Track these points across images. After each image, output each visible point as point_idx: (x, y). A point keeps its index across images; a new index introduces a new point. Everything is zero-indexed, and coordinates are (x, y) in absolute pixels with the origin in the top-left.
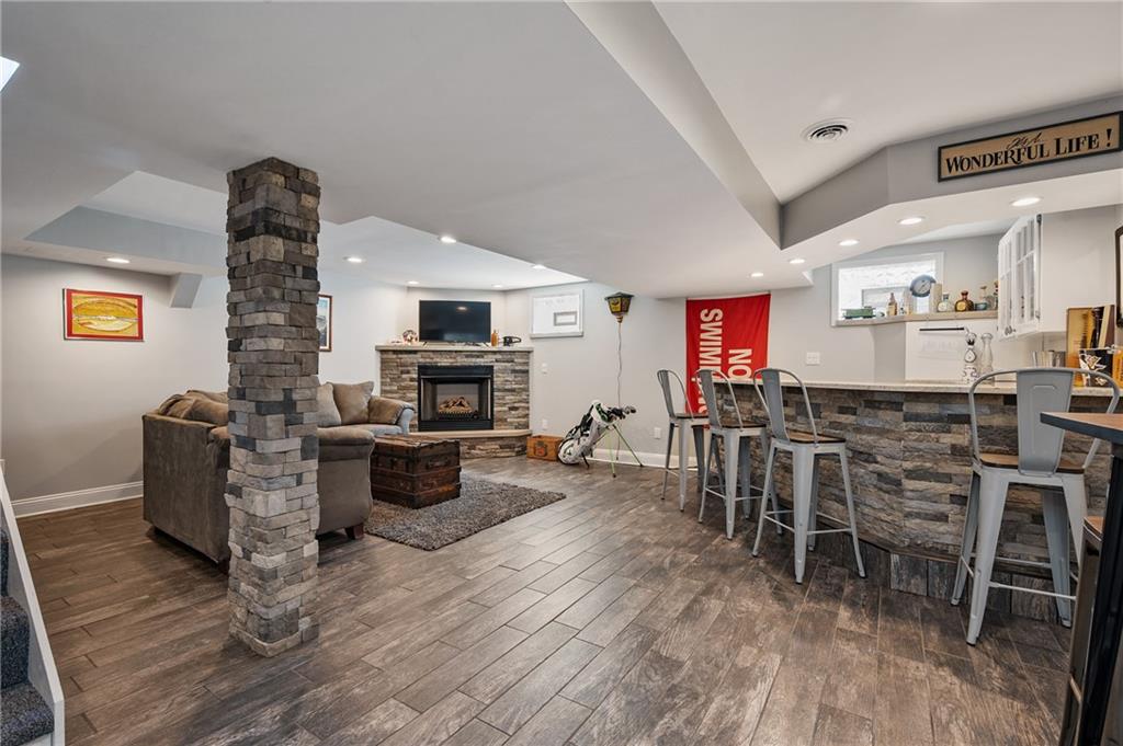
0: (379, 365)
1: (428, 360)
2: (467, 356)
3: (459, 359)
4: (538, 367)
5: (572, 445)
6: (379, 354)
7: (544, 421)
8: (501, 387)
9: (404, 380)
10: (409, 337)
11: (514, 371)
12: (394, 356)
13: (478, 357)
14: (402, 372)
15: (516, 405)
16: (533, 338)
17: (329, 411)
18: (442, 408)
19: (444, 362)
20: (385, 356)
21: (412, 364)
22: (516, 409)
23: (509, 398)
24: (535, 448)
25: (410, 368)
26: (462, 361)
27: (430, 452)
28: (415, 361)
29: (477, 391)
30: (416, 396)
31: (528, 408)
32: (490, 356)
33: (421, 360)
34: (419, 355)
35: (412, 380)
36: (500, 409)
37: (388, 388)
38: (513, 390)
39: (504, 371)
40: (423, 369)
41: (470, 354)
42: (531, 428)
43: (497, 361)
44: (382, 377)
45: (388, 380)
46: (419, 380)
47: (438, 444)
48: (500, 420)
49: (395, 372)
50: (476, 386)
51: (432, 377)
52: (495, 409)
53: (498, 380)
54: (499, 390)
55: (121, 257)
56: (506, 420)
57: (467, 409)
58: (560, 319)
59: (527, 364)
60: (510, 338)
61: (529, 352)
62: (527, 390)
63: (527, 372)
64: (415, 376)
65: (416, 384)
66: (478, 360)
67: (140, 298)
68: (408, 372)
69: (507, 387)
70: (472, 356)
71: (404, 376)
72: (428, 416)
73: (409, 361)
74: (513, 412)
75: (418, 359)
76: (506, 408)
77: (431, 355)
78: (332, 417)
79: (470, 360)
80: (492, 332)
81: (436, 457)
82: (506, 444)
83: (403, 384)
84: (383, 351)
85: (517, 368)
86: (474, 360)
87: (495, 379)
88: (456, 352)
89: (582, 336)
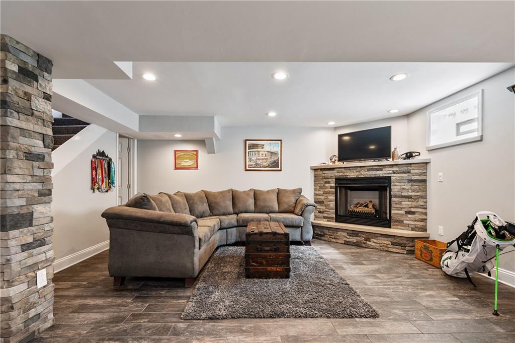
0: (313, 178)
1: (341, 174)
2: (369, 170)
3: (363, 173)
4: (435, 177)
5: (450, 258)
6: (313, 171)
7: (441, 227)
8: (398, 194)
9: (327, 188)
10: (333, 160)
11: (410, 181)
12: (321, 173)
13: (377, 170)
14: (326, 183)
15: (413, 210)
16: (431, 150)
17: (271, 204)
18: (351, 208)
19: (352, 175)
20: (316, 173)
21: (331, 177)
22: (413, 213)
23: (406, 203)
24: (421, 251)
25: (330, 180)
26: (365, 174)
27: (259, 238)
28: (333, 175)
29: (377, 196)
30: (334, 198)
31: (426, 214)
32: (388, 169)
33: (337, 174)
34: (335, 171)
35: (331, 187)
36: (396, 212)
37: (317, 193)
38: (409, 197)
39: (400, 181)
40: (338, 180)
41: (371, 168)
42: (428, 232)
43: (394, 173)
44: (315, 186)
45: (318, 187)
46: (336, 188)
47: (267, 233)
48: (397, 221)
49: (321, 183)
50: (377, 193)
51: (345, 186)
52: (392, 212)
53: (395, 188)
54: (396, 196)
55: (178, 134)
56: (403, 221)
57: (370, 210)
58: (463, 128)
59: (425, 174)
60: (411, 153)
61: (427, 163)
62: (425, 197)
63: (425, 181)
64: (333, 185)
65: (334, 190)
66: (378, 172)
67: (197, 151)
68: (329, 182)
69: (403, 194)
70: (373, 170)
71: (327, 185)
72: (341, 212)
73: (330, 175)
74: (409, 216)
75: (335, 173)
76: (402, 212)
77: (343, 170)
78: (272, 207)
79: (371, 173)
80: (393, 150)
81: (266, 243)
82: (398, 242)
83: (326, 190)
84: (315, 170)
85: (413, 178)
86: (374, 173)
87: (392, 188)
88: (360, 167)
89: (481, 140)
